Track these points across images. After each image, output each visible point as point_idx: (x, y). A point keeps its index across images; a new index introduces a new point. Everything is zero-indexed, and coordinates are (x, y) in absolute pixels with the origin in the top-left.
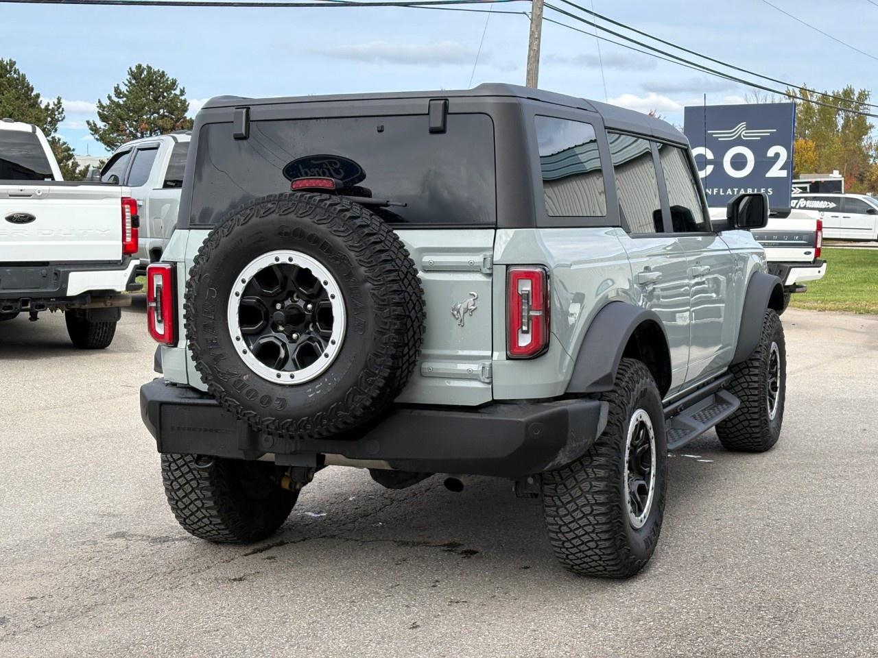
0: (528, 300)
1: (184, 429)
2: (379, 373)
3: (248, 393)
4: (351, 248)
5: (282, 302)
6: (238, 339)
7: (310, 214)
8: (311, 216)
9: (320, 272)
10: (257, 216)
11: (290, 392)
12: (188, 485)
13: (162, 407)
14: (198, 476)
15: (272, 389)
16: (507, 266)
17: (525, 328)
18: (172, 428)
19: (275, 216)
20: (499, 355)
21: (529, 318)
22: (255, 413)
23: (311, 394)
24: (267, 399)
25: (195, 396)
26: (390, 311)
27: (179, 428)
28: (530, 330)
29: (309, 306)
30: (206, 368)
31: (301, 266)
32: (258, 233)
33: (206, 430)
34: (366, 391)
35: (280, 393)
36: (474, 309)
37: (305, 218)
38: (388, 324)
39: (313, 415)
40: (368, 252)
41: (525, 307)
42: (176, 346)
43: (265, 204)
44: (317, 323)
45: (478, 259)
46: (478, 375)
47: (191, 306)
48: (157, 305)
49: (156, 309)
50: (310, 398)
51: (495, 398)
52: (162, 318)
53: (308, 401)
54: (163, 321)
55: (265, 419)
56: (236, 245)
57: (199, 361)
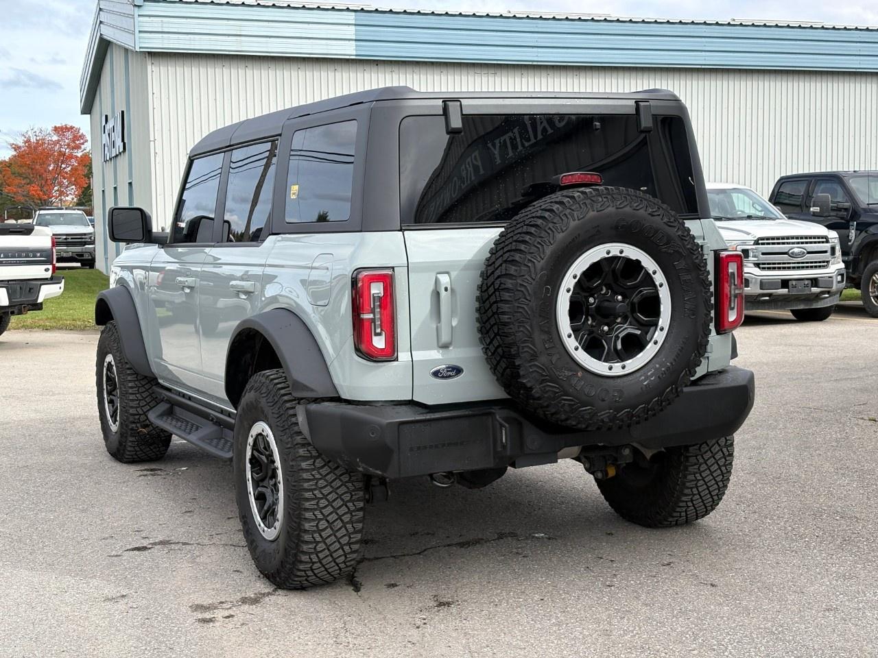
0: (734, 281)
1: (425, 447)
4: (682, 238)
6: (569, 336)
7: (643, 207)
8: (645, 209)
9: (649, 263)
10: (593, 211)
12: (339, 521)
13: (401, 427)
14: (353, 508)
16: (715, 251)
17: (733, 305)
18: (411, 449)
19: (611, 210)
21: (736, 296)
22: (594, 408)
23: (645, 381)
24: (606, 392)
25: (423, 411)
27: (419, 448)
28: (736, 307)
30: (543, 370)
31: (631, 258)
32: (595, 227)
33: (449, 444)
35: (615, 385)
37: (640, 211)
39: (648, 402)
41: (732, 287)
42: (395, 359)
44: (638, 314)
47: (525, 307)
48: (374, 316)
49: (373, 320)
50: (646, 385)
51: (709, 370)
52: (381, 330)
53: (644, 389)
54: (384, 333)
55: (603, 413)
56: (573, 240)
57: (530, 364)
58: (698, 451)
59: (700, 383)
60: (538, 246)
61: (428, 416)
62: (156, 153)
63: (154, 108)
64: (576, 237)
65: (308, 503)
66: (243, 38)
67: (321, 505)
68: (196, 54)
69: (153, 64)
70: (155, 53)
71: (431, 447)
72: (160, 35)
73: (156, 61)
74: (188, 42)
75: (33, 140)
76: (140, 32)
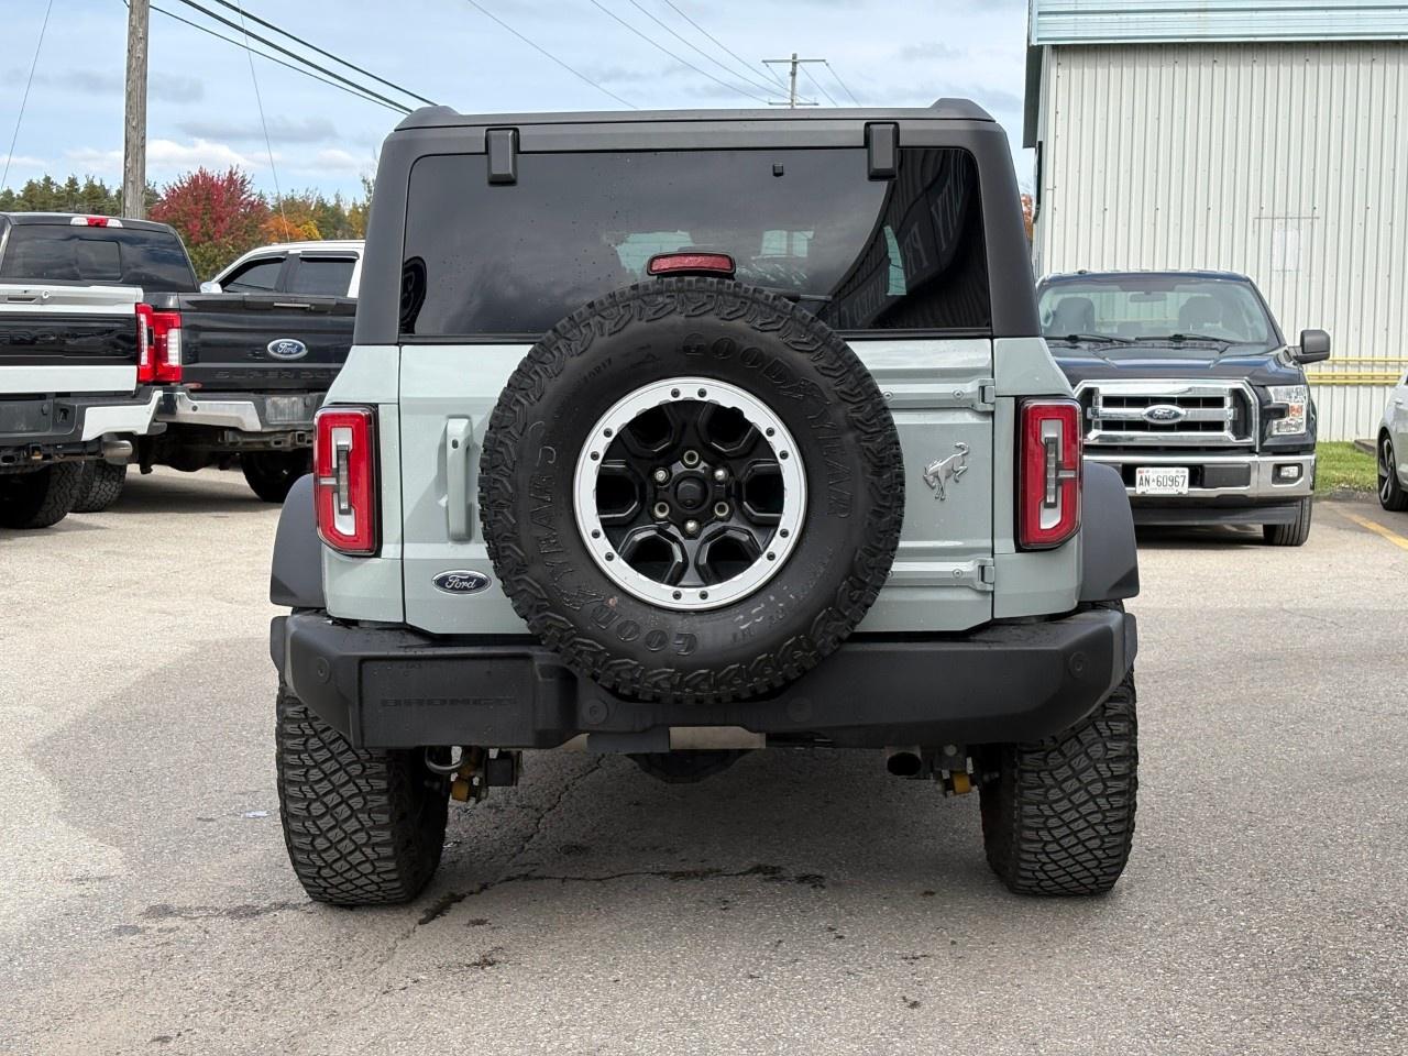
0: (1057, 454)
1: (408, 703)
2: (871, 580)
3: (621, 629)
4: (825, 372)
5: (667, 467)
6: (596, 535)
7: (744, 315)
8: (748, 318)
9: (759, 414)
10: (640, 320)
11: (701, 622)
12: (344, 806)
13: (364, 666)
14: (366, 789)
15: (665, 619)
16: (1017, 398)
17: (1051, 499)
18: (384, 703)
19: (677, 319)
20: (1006, 544)
21: (1059, 482)
22: (636, 663)
23: (742, 623)
24: (661, 637)
25: (423, 642)
26: (891, 476)
27: (397, 703)
28: (1060, 504)
29: (720, 473)
30: (537, 590)
31: (723, 404)
32: (643, 348)
33: (453, 702)
34: (847, 613)
35: (681, 625)
36: (965, 471)
37: (735, 322)
38: (890, 499)
39: (748, 660)
40: (851, 378)
41: (1051, 466)
42: (377, 554)
43: (651, 297)
44: (745, 503)
45: (970, 388)
46: (971, 579)
47: (504, 480)
48: (338, 481)
49: (336, 489)
50: (743, 631)
51: (996, 616)
52: (350, 505)
53: (740, 636)
54: (353, 511)
55: (655, 671)
56: (598, 370)
57: (517, 578)
58: (1042, 763)
59: (972, 638)
60: (533, 376)
61: (429, 652)
62: (1054, 209)
63: (1056, 137)
64: (604, 365)
65: (291, 772)
66: (1209, 15)
67: (312, 778)
68: (1131, 45)
69: (1059, 64)
70: (1064, 46)
71: (420, 702)
72: (1072, 17)
73: (1065, 60)
74: (1117, 26)
76: (1040, 13)
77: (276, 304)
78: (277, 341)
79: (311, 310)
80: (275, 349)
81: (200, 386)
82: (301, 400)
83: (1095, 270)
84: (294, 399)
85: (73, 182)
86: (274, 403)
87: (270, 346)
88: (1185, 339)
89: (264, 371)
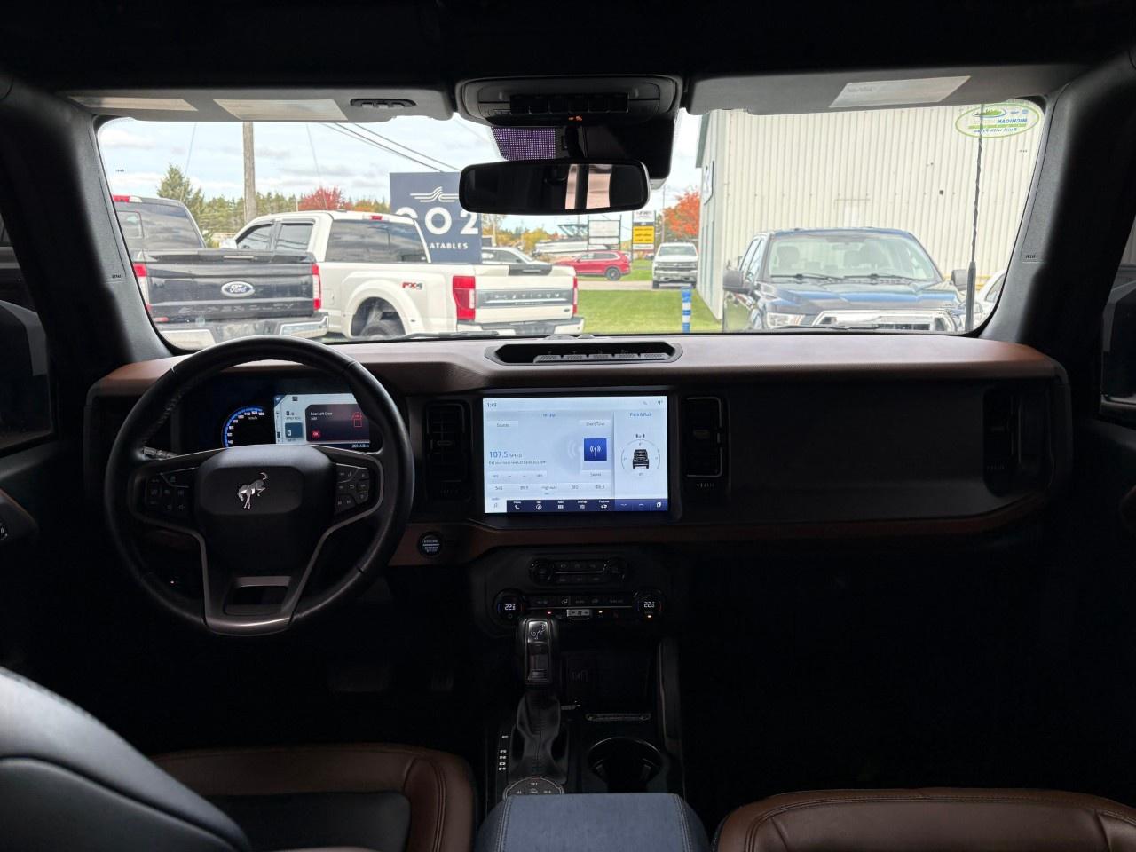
63: (730, 155)
75: (691, 193)
77: (226, 257)
78: (229, 284)
79: (254, 261)
80: (228, 290)
81: (167, 319)
82: (252, 325)
83: (805, 228)
84: (246, 325)
85: (269, 194)
86: (230, 329)
87: (223, 287)
88: (879, 277)
89: (221, 306)
